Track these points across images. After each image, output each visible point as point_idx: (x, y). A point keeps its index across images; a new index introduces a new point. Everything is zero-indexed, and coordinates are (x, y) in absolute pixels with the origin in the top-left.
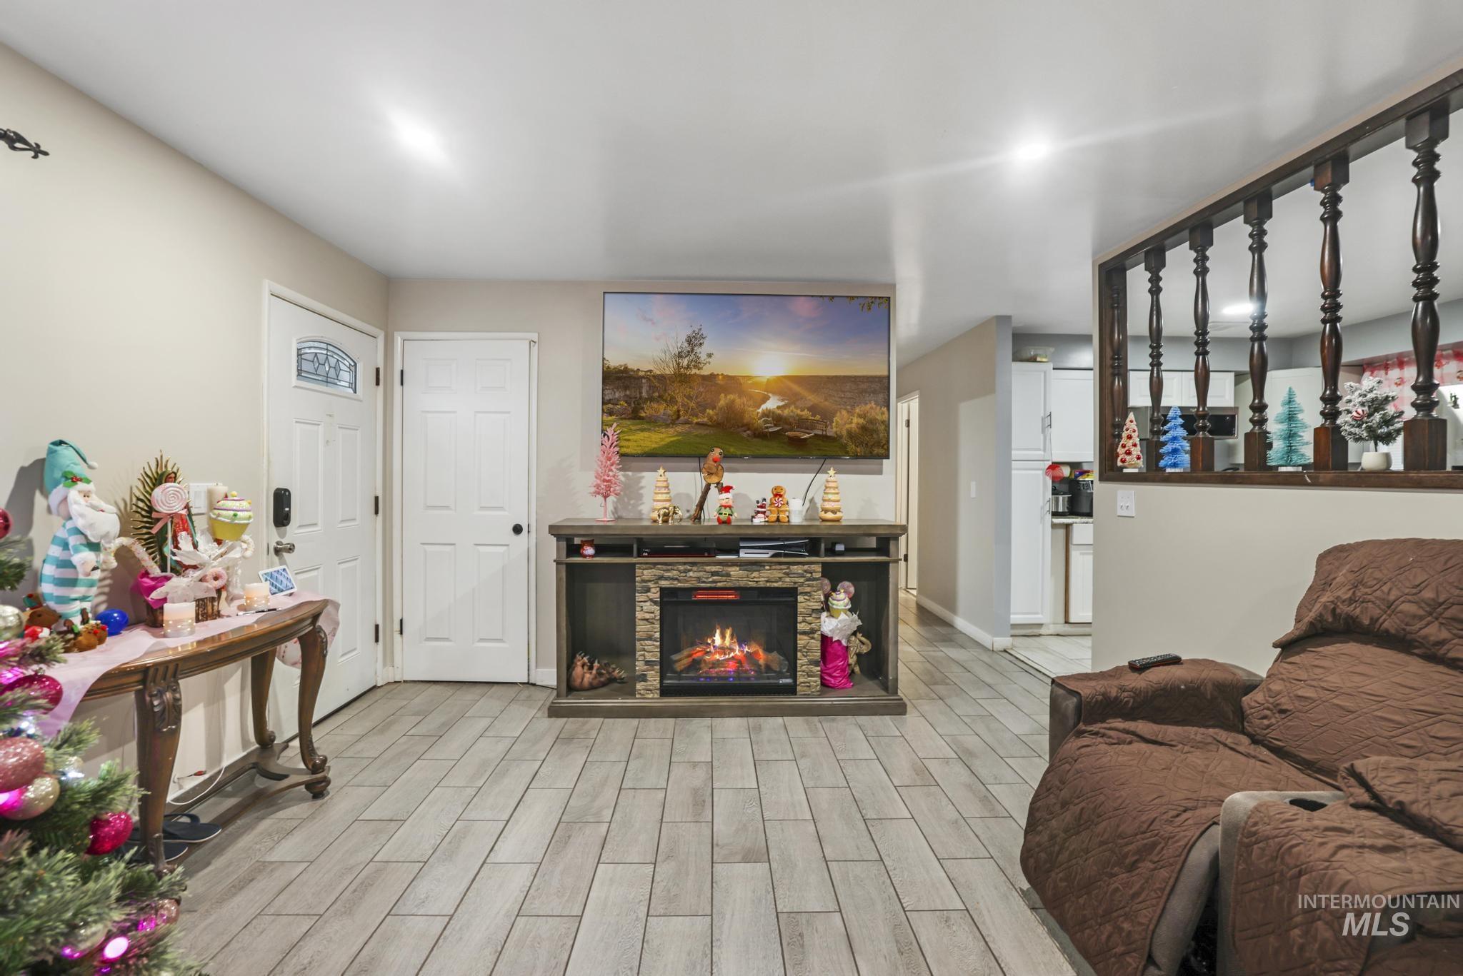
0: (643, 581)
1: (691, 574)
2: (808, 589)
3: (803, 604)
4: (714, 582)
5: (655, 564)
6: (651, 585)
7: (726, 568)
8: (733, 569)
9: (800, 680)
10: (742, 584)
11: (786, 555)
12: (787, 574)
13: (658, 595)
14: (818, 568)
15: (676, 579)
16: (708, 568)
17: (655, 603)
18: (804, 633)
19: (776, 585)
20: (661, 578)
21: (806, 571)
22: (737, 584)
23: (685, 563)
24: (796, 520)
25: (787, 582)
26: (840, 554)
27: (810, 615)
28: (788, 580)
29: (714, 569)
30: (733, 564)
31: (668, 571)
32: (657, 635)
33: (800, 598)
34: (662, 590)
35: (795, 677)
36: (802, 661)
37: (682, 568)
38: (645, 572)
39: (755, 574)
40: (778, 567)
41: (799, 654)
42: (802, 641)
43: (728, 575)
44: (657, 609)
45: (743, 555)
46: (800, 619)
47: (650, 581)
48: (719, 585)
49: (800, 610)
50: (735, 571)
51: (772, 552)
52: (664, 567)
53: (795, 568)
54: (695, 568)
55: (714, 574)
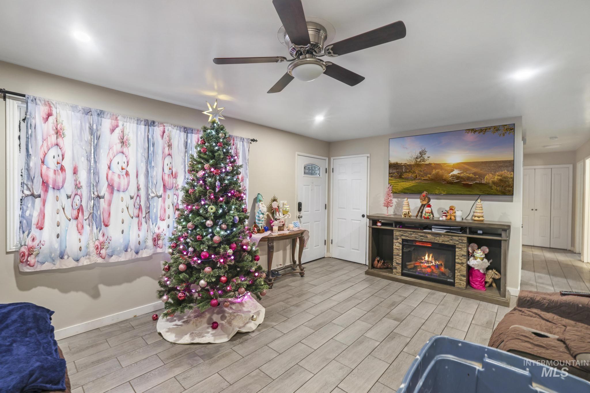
0: (396, 236)
1: (413, 235)
2: (460, 246)
3: (458, 252)
4: (421, 239)
5: (400, 231)
6: (399, 237)
7: (426, 235)
8: (429, 235)
9: (456, 281)
10: (432, 241)
11: (452, 232)
12: (451, 240)
13: (401, 241)
14: (466, 239)
15: (407, 236)
16: (419, 234)
17: (400, 244)
18: (458, 263)
19: (446, 243)
20: (402, 235)
21: (459, 239)
22: (430, 241)
23: (411, 231)
24: (458, 219)
25: (451, 243)
26: (480, 234)
27: (462, 257)
28: (451, 242)
29: (421, 234)
30: (429, 233)
31: (404, 233)
32: (401, 254)
33: (457, 250)
34: (403, 240)
35: (454, 279)
36: (457, 274)
37: (409, 233)
38: (397, 233)
39: (438, 238)
40: (447, 236)
41: (456, 271)
42: (457, 266)
43: (427, 237)
44: (401, 246)
45: (433, 230)
46: (457, 257)
47: (398, 236)
48: (423, 240)
49: (457, 254)
50: (429, 236)
51: (445, 231)
52: (403, 232)
53: (454, 238)
54: (414, 233)
55: (421, 236)
